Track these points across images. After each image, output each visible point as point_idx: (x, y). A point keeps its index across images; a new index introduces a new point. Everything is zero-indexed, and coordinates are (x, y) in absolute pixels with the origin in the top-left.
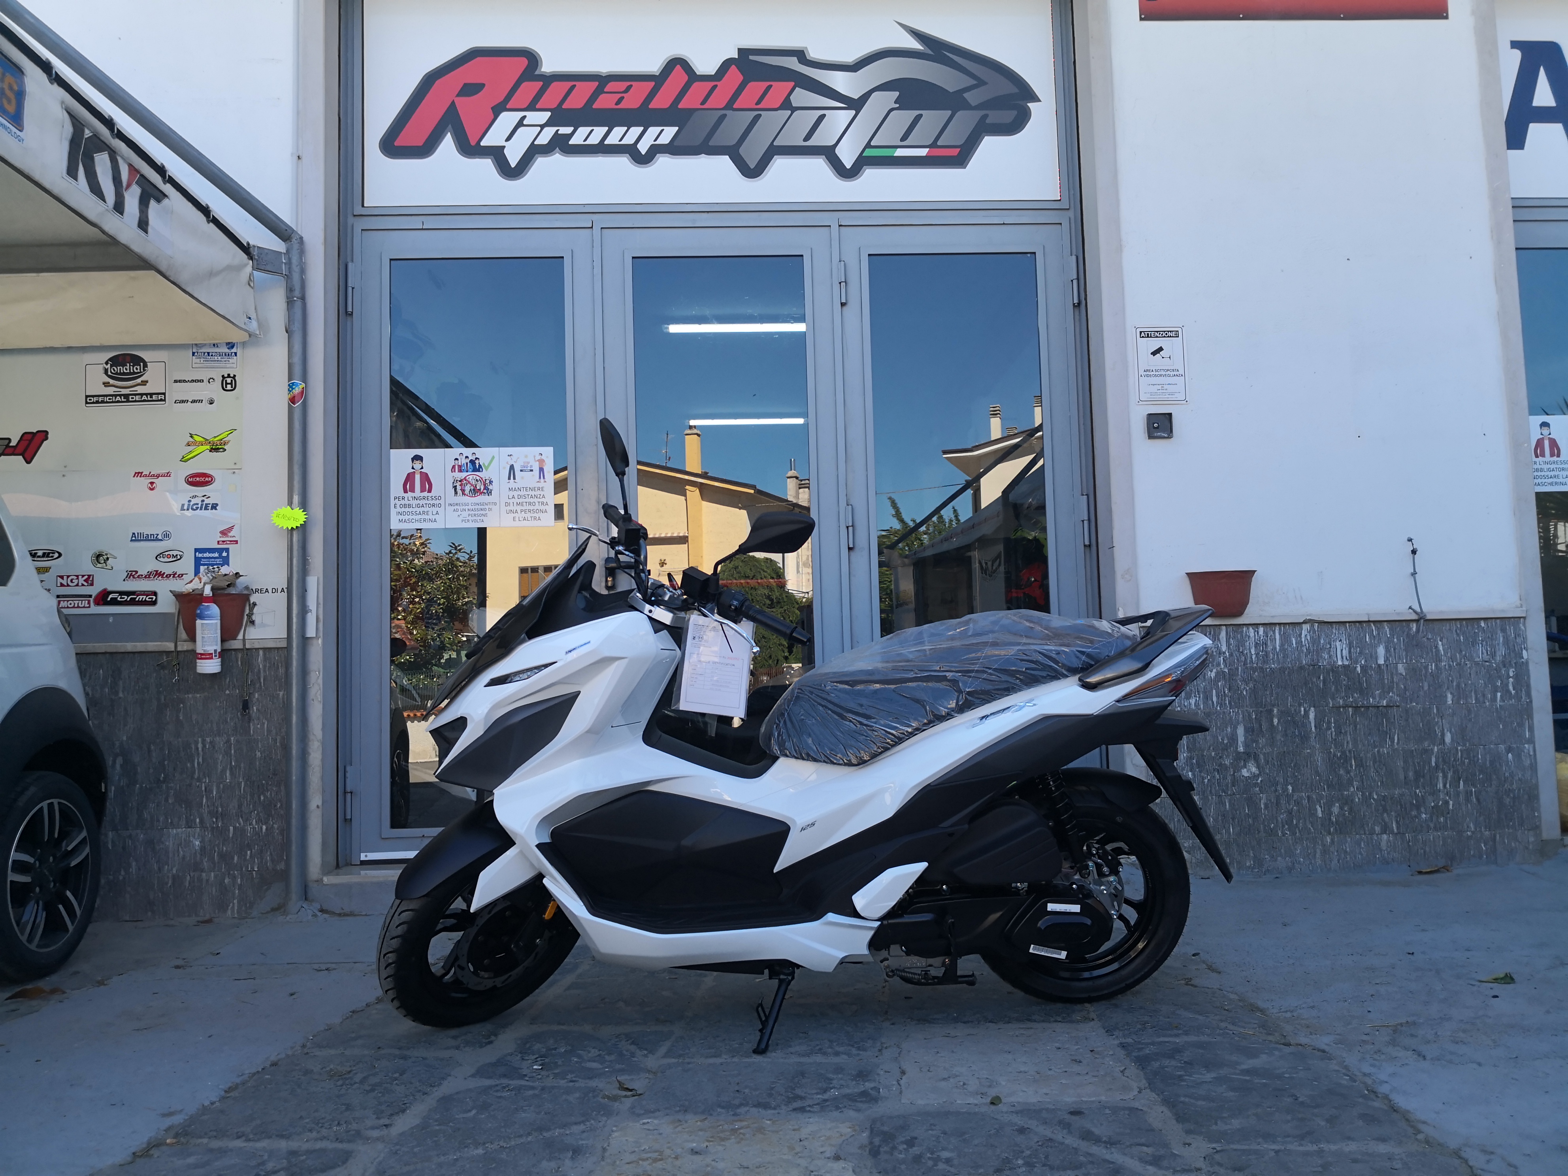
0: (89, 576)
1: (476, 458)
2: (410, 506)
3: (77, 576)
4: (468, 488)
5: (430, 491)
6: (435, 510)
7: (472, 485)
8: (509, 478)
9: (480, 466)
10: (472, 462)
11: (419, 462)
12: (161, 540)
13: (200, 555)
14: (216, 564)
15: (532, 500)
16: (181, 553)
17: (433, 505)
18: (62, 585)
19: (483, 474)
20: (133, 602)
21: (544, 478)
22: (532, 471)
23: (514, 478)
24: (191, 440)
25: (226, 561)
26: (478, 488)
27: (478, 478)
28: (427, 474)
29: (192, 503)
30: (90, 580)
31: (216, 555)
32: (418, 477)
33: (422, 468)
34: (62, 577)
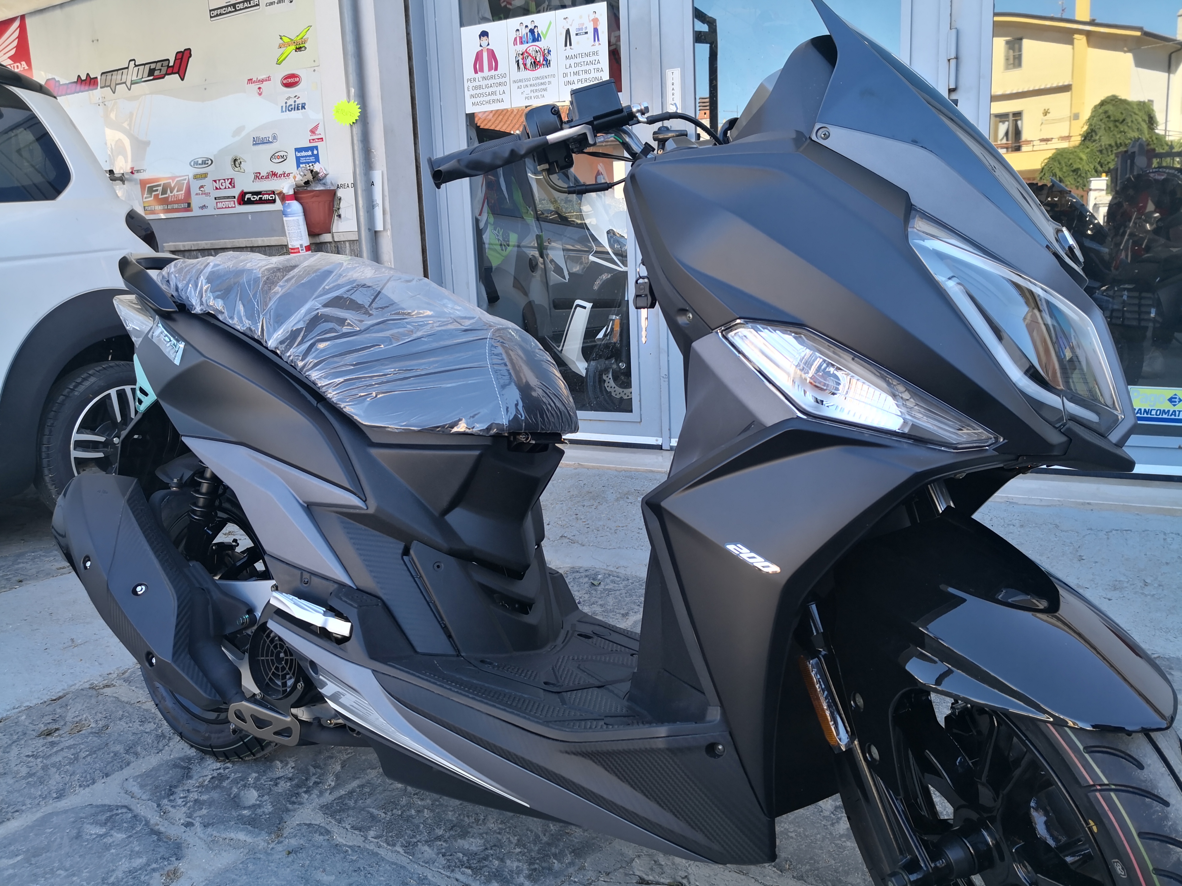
0: (231, 179)
1: (535, 27)
2: (480, 87)
3: (224, 180)
4: (529, 61)
5: (496, 69)
6: (501, 89)
7: (532, 57)
8: (566, 45)
9: (538, 34)
10: (532, 31)
11: (486, 37)
12: (271, 142)
13: (299, 155)
14: (311, 162)
15: (587, 68)
16: (286, 154)
17: (500, 84)
18: (217, 188)
19: (542, 44)
20: (261, 202)
21: (598, 40)
22: (586, 33)
23: (570, 45)
24: (281, 41)
25: (317, 159)
26: (538, 60)
27: (538, 49)
28: (493, 51)
29: (288, 105)
30: (232, 183)
31: (310, 153)
32: (485, 55)
33: (488, 44)
34: (215, 181)
